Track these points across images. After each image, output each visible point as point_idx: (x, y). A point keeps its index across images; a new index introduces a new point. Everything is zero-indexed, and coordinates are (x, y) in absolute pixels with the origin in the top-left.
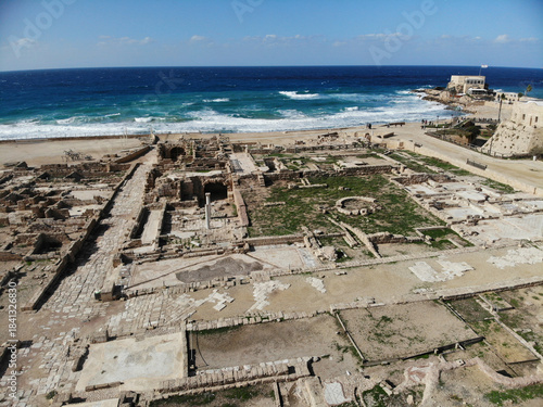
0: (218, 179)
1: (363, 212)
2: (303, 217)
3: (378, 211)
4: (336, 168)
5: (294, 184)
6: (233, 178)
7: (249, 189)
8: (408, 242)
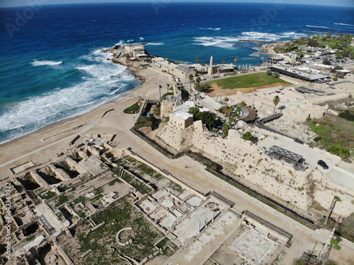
0: (44, 243)
1: (131, 241)
2: (105, 259)
3: (136, 236)
4: (104, 203)
5: (89, 231)
6: (52, 238)
7: (65, 243)
8: (154, 257)
